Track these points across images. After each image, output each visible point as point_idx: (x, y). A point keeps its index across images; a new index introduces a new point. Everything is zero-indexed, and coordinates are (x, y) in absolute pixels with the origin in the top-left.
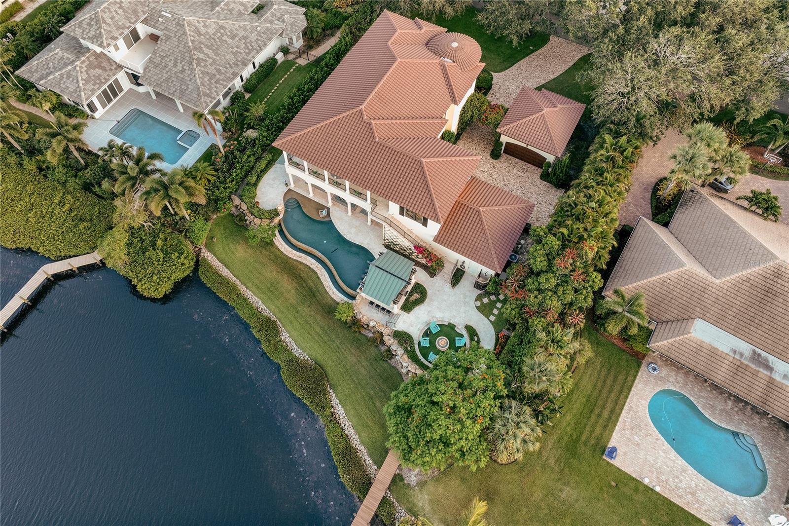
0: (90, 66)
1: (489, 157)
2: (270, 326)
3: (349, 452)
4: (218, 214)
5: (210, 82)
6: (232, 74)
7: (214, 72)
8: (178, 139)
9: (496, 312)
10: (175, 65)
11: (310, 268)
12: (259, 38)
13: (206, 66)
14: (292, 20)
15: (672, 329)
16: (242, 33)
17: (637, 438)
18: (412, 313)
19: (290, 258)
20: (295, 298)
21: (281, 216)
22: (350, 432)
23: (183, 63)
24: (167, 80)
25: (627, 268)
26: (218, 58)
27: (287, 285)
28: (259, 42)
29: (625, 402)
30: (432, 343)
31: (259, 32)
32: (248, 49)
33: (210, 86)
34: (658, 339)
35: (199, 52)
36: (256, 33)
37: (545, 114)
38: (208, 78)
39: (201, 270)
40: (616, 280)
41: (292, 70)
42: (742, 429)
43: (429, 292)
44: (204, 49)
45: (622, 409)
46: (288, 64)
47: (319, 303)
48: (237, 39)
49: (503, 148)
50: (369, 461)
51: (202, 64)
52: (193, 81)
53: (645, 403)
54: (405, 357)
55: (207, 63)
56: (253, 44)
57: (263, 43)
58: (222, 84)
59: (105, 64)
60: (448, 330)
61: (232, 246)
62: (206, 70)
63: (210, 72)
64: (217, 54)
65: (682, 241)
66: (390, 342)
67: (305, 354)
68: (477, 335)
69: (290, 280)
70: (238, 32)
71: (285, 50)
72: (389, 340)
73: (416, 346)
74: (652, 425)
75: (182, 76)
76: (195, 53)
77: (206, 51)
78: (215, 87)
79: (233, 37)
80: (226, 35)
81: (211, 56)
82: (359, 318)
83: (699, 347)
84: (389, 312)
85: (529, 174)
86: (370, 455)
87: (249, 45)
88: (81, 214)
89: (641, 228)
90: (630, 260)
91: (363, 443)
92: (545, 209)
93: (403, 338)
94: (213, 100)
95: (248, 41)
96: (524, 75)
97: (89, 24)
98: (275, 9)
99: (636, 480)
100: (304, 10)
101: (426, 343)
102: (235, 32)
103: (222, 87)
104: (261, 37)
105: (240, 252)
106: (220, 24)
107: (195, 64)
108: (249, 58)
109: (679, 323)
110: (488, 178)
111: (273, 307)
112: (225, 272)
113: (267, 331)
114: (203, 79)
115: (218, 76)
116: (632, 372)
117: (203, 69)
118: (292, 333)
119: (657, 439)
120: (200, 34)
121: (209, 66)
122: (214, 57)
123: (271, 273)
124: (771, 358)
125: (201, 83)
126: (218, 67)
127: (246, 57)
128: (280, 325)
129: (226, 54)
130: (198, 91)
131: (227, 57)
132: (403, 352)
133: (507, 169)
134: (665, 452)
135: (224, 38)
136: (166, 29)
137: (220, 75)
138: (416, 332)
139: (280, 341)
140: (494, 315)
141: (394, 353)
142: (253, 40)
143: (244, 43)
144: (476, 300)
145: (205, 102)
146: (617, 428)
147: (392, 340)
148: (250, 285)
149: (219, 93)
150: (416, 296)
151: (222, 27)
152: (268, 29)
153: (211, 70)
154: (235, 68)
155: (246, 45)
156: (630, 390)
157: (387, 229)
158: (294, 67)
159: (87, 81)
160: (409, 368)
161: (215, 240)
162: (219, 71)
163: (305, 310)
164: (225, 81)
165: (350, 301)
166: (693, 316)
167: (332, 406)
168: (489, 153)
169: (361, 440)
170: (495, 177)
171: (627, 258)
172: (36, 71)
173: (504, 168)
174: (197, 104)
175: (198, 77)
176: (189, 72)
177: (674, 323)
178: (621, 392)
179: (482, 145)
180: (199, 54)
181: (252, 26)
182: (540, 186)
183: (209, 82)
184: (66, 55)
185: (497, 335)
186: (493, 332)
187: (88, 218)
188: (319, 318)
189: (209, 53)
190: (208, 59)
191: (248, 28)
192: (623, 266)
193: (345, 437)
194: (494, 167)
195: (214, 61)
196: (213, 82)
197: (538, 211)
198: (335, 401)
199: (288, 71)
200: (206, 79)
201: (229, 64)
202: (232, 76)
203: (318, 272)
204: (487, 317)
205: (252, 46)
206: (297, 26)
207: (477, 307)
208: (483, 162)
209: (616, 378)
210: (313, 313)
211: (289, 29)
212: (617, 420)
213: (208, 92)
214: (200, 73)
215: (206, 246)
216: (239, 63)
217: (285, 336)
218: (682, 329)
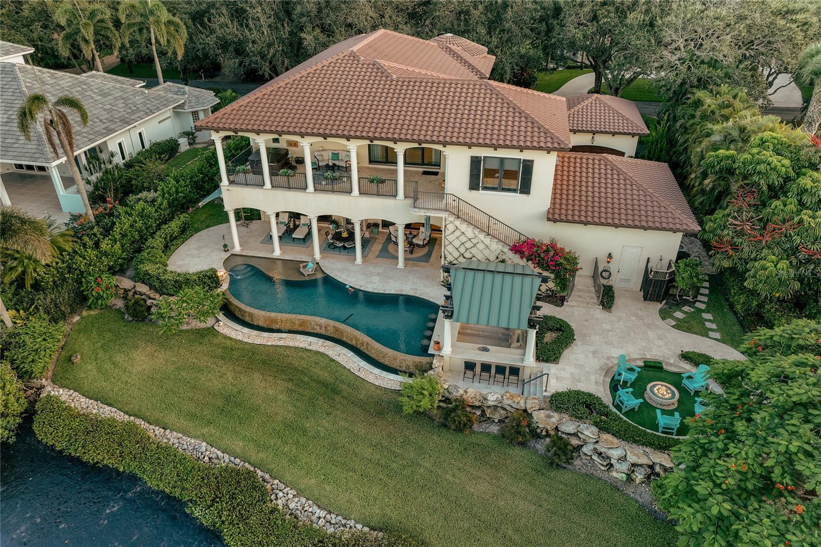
4: (85, 313)
6: (104, 129)
9: (711, 326)
11: (309, 350)
14: (197, 93)
16: (118, 93)
18: (562, 362)
19: (260, 345)
20: (290, 408)
21: (225, 287)
28: (149, 105)
31: (147, 96)
32: (130, 109)
36: (143, 97)
37: (600, 98)
47: (350, 401)
54: (606, 438)
61: (119, 358)
66: (553, 420)
67: (352, 523)
69: (271, 379)
70: (112, 92)
71: (191, 136)
72: (545, 419)
82: (459, 394)
84: (515, 371)
87: (131, 106)
95: (130, 102)
102: (107, 91)
104: (151, 101)
106: (81, 80)
108: (132, 118)
111: (238, 445)
113: (233, 497)
118: (304, 483)
127: (127, 116)
128: (267, 476)
132: (595, 429)
138: (595, 387)
139: (274, 510)
140: (712, 330)
141: (574, 442)
142: (138, 103)
143: (123, 103)
144: (664, 318)
147: (556, 416)
148: (171, 418)
149: (81, 146)
155: (127, 105)
157: (451, 227)
160: (632, 458)
161: (77, 359)
163: (321, 424)
181: (135, 90)
186: (736, 353)
188: (360, 429)
191: (128, 90)
203: (330, 353)
204: (705, 335)
206: (205, 99)
207: (673, 326)
210: (342, 423)
211: (193, 101)
215: (55, 378)
216: (116, 120)
217: (285, 498)
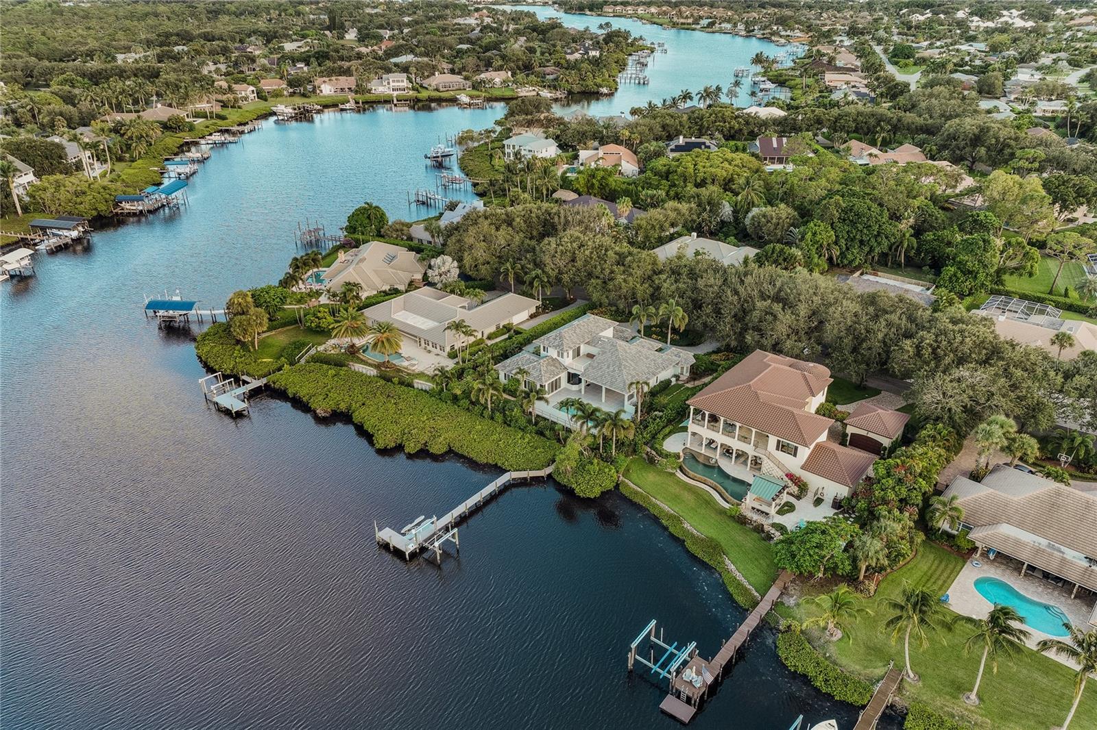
0: (548, 364)
2: (677, 519)
4: (635, 456)
6: (646, 378)
10: (608, 367)
11: (705, 490)
14: (686, 357)
16: (652, 357)
17: (965, 598)
18: (786, 515)
19: (689, 484)
20: (693, 505)
21: (681, 458)
22: (741, 578)
23: (614, 367)
24: (601, 376)
27: (687, 497)
28: (662, 367)
31: (663, 359)
34: (977, 531)
37: (880, 413)
38: (631, 377)
39: (621, 486)
42: (1052, 603)
43: (796, 507)
46: (678, 387)
47: (712, 508)
49: (849, 438)
50: (755, 593)
52: (621, 377)
53: (971, 581)
55: (630, 369)
56: (659, 365)
57: (664, 368)
59: (557, 365)
61: (643, 475)
62: (630, 372)
63: (632, 374)
67: (703, 535)
69: (690, 494)
70: (650, 356)
71: (677, 377)
73: (789, 531)
75: (612, 374)
76: (623, 361)
77: (630, 362)
79: (647, 358)
80: (643, 356)
82: (746, 515)
83: (1007, 539)
86: (756, 590)
91: (750, 584)
93: (779, 527)
95: (656, 363)
97: (555, 339)
98: (673, 350)
102: (648, 356)
105: (651, 478)
107: (623, 368)
109: (991, 526)
111: (677, 510)
112: (639, 489)
113: (673, 521)
114: (628, 377)
115: (637, 377)
116: (960, 564)
117: (627, 371)
118: (693, 524)
119: (982, 600)
120: (626, 352)
122: (635, 366)
123: (675, 491)
124: (1063, 548)
125: (626, 378)
126: (637, 372)
127: (655, 371)
128: (683, 519)
129: (642, 366)
130: (624, 382)
131: (643, 368)
132: (779, 534)
135: (641, 358)
136: (603, 348)
138: (789, 526)
139: (683, 527)
142: (659, 363)
143: (654, 363)
144: (834, 509)
150: (787, 508)
151: (640, 351)
154: (647, 375)
155: (654, 365)
157: (766, 461)
158: (684, 387)
159: (546, 372)
161: (631, 471)
162: (638, 375)
163: (702, 511)
165: (735, 508)
166: (1000, 522)
167: (726, 565)
172: (509, 366)
175: (624, 375)
176: (618, 372)
177: (987, 527)
178: (952, 572)
180: (625, 362)
184: (532, 357)
189: (632, 364)
190: (631, 367)
195: (635, 368)
198: (728, 562)
199: (680, 388)
201: (644, 372)
203: (711, 493)
205: (658, 367)
206: (687, 363)
209: (946, 566)
210: (707, 513)
211: (683, 362)
214: (626, 373)
215: (623, 475)
216: (651, 373)
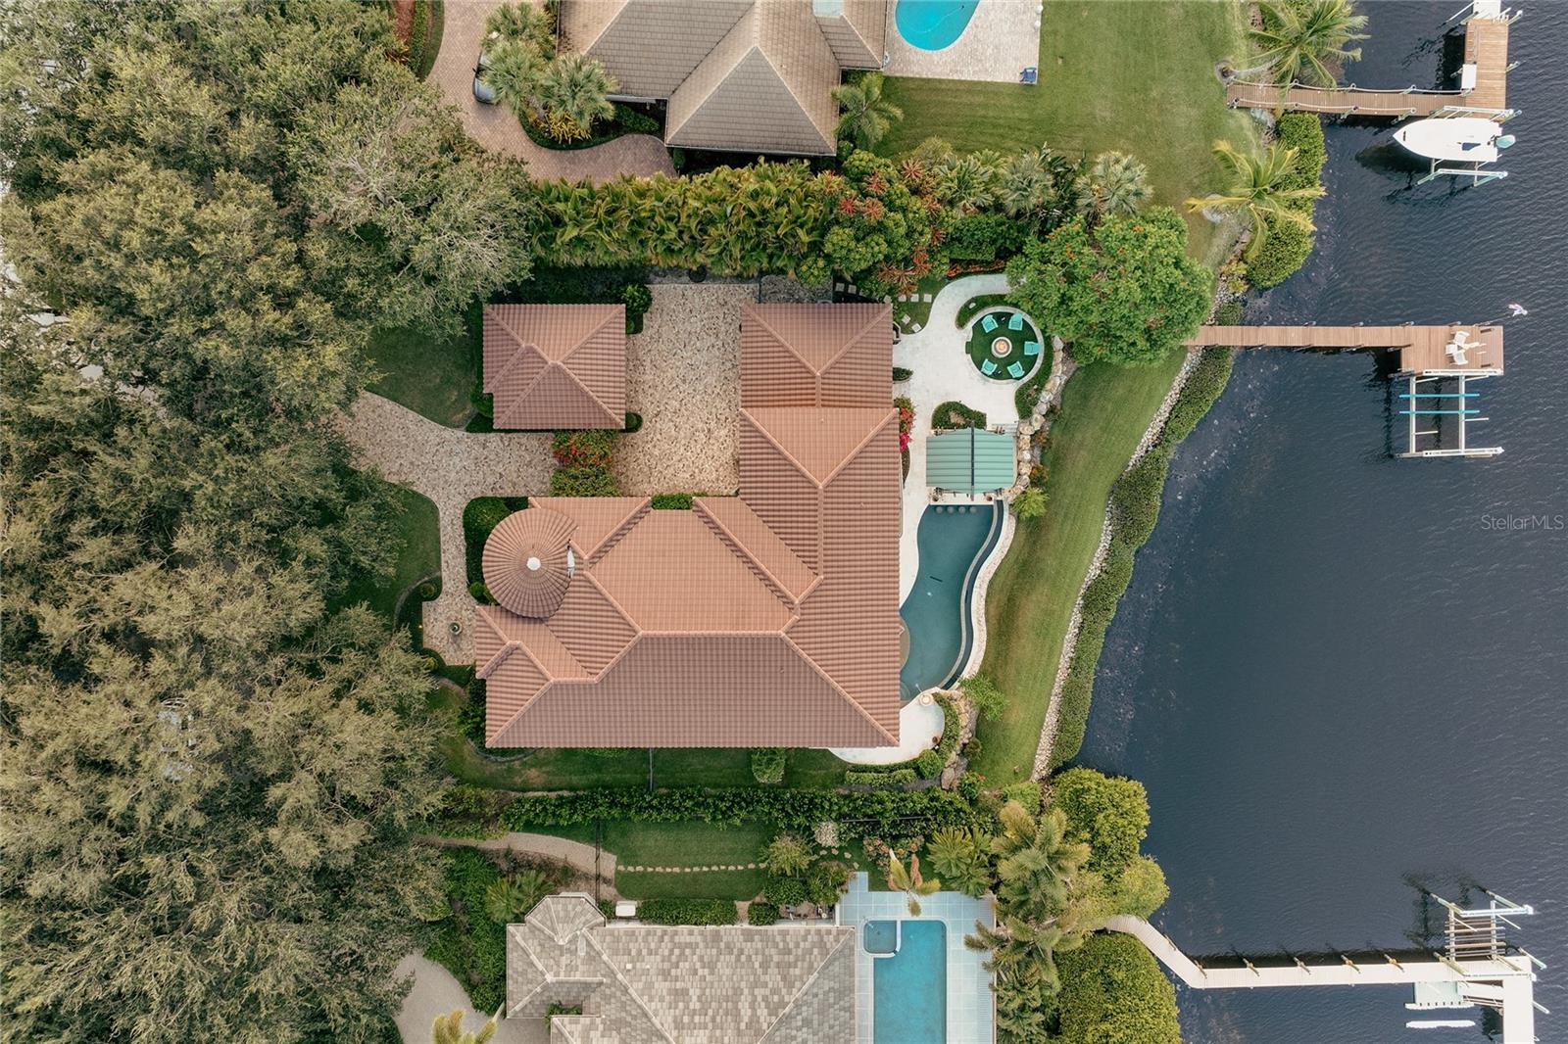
1: (642, 431)
3: (1189, 396)
5: (796, 961)
6: (752, 941)
7: (773, 970)
8: (893, 955)
9: (915, 298)
11: (988, 595)
12: (645, 952)
13: (774, 991)
14: (559, 927)
15: (843, 44)
16: (662, 987)
17: (990, 51)
18: (983, 411)
19: (988, 634)
20: (1041, 588)
21: (936, 689)
22: (1165, 409)
23: (794, 1032)
25: (777, 135)
26: (743, 984)
27: (1030, 611)
28: (653, 946)
29: (949, 81)
30: (1009, 360)
31: (632, 962)
32: (682, 953)
33: (804, 955)
34: (867, 58)
35: (758, 1022)
36: (638, 965)
37: (562, 359)
38: (791, 970)
39: (1070, 755)
40: (805, 142)
41: (640, 868)
43: (937, 403)
44: (746, 1019)
45: (961, 82)
46: (628, 885)
47: (1032, 551)
48: (679, 985)
50: (1186, 367)
51: (776, 998)
52: (815, 990)
53: (935, 55)
54: (1048, 386)
55: (768, 992)
56: (666, 953)
57: (650, 938)
58: (784, 941)
60: (979, 349)
61: (1014, 734)
62: (781, 984)
63: (779, 977)
64: (738, 992)
65: (688, 70)
66: (1039, 417)
67: (1104, 527)
68: (966, 306)
69: (1021, 612)
70: (665, 993)
72: (1037, 421)
73: (1026, 379)
74: (960, 38)
75: (816, 1016)
76: (765, 1026)
77: (746, 1013)
78: (797, 945)
79: (681, 994)
80: (687, 1007)
81: (749, 998)
82: (1028, 478)
85: (641, 354)
86: (1178, 370)
87: (674, 958)
88: (1102, 998)
89: (691, 136)
90: (762, 134)
91: (1170, 387)
92: (697, 300)
93: (1025, 404)
94: (823, 933)
95: (666, 965)
96: (412, 456)
98: (557, 974)
99: (1042, 36)
100: (511, 928)
101: (1015, 369)
102: (667, 998)
103: (788, 938)
104: (639, 952)
105: (1017, 716)
106: (675, 1033)
107: (787, 1010)
108: (699, 939)
109: (831, 36)
110: (686, 413)
111: (1066, 613)
112: (1051, 719)
114: (801, 977)
115: (776, 958)
117: (784, 991)
118: (1086, 562)
119: (977, 27)
121: (770, 985)
122: (746, 991)
123: (1024, 648)
125: (810, 973)
126: (760, 971)
127: (701, 945)
128: (1084, 586)
129: (724, 978)
130: (825, 967)
131: (728, 971)
132: (1044, 393)
133: (651, 391)
134: (987, 13)
135: (698, 1006)
137: (771, 956)
138: (1007, 390)
139: (1103, 573)
140: (921, 299)
142: (659, 958)
143: (677, 967)
144: (913, 332)
145: (837, 940)
146: (989, 80)
147: (1035, 416)
149: (803, 933)
150: (954, 418)
151: (678, 1025)
152: (615, 952)
153: (773, 977)
154: (738, 945)
155: (678, 963)
156: (929, 80)
158: (631, 869)
160: (1061, 373)
161: (1015, 768)
162: (765, 965)
163: (1050, 563)
164: (774, 941)
165: (1006, 507)
166: (814, 20)
167: (1147, 451)
168: (633, 434)
169: (1168, 390)
170: (676, 404)
171: (758, 140)
173: (650, 398)
174: (847, 951)
175: (805, 987)
176: (804, 1008)
177: (833, 43)
179: (622, 455)
180: (762, 1019)
181: (631, 982)
182: (656, 326)
183: (799, 963)
185: (951, 279)
186: (947, 288)
187: (1100, 979)
188: (1052, 537)
189: (747, 1005)
190: (759, 999)
191: (641, 985)
192: (775, 140)
193: (1175, 411)
194: (657, 415)
195: (754, 986)
196: (792, 958)
197: (708, 310)
198: (1139, 452)
199: (644, 874)
200: (797, 971)
201: (738, 959)
202: (756, 937)
203: (987, 580)
204: (929, 306)
205: (671, 952)
206: (566, 911)
207: (923, 327)
208: (659, 436)
210: (1049, 549)
211: (583, 919)
212: (979, 83)
213: (816, 951)
214: (794, 990)
215: (1028, 778)
216: (722, 945)
217: (1094, 572)
218: (839, 30)
